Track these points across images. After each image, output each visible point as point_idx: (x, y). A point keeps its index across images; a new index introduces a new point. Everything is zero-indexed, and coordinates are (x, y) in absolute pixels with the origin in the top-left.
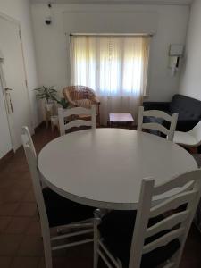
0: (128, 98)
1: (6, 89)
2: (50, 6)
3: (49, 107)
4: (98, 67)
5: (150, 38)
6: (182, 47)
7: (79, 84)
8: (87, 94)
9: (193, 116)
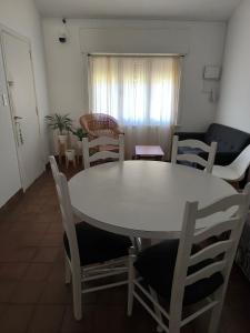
0: (157, 128)
1: (16, 118)
2: (64, 21)
3: (62, 139)
4: (121, 93)
5: (181, 59)
6: (218, 70)
7: (98, 112)
8: (108, 124)
9: (232, 148)
